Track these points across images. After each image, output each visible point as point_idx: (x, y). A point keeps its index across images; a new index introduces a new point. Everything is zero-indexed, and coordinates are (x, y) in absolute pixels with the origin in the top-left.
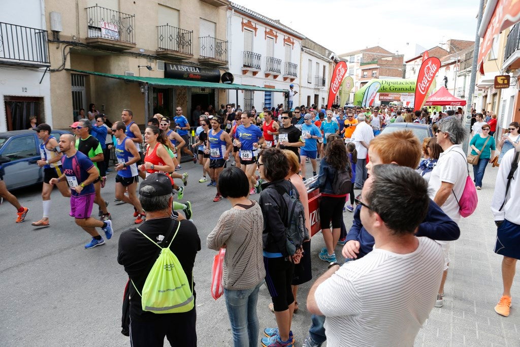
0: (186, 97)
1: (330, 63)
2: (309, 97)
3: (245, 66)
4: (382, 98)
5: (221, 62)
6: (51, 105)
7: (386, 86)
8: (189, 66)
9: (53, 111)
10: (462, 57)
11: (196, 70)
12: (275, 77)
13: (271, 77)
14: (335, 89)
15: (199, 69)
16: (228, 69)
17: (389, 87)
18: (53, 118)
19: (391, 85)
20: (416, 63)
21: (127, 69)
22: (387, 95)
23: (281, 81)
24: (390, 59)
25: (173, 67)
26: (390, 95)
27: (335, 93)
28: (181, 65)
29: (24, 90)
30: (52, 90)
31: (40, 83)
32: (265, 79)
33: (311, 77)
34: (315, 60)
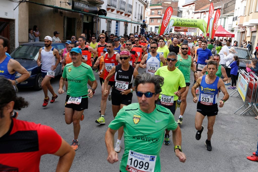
0: (81, 24)
1: (144, 4)
2: (135, 27)
3: (108, 5)
4: (176, 29)
5: (101, 2)
6: (19, 26)
7: (179, 22)
8: (84, 4)
9: (19, 29)
10: (222, 6)
11: (87, 6)
12: (122, 13)
13: (119, 13)
14: (166, 24)
15: (88, 5)
16: (101, 6)
17: (181, 23)
18: (18, 34)
19: (183, 22)
20: (190, 8)
21: (54, 3)
22: (180, 28)
23: (124, 16)
24: (170, 3)
25: (77, 4)
26: (181, 28)
27: (165, 26)
28: (80, 3)
29: (6, 14)
30: (19, 15)
31: (14, 10)
32: (117, 14)
33: (136, 14)
34: (139, 3)
